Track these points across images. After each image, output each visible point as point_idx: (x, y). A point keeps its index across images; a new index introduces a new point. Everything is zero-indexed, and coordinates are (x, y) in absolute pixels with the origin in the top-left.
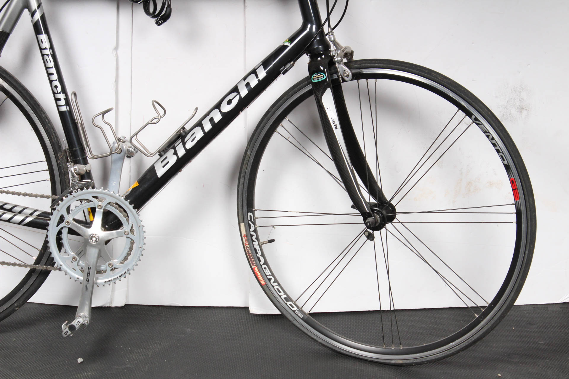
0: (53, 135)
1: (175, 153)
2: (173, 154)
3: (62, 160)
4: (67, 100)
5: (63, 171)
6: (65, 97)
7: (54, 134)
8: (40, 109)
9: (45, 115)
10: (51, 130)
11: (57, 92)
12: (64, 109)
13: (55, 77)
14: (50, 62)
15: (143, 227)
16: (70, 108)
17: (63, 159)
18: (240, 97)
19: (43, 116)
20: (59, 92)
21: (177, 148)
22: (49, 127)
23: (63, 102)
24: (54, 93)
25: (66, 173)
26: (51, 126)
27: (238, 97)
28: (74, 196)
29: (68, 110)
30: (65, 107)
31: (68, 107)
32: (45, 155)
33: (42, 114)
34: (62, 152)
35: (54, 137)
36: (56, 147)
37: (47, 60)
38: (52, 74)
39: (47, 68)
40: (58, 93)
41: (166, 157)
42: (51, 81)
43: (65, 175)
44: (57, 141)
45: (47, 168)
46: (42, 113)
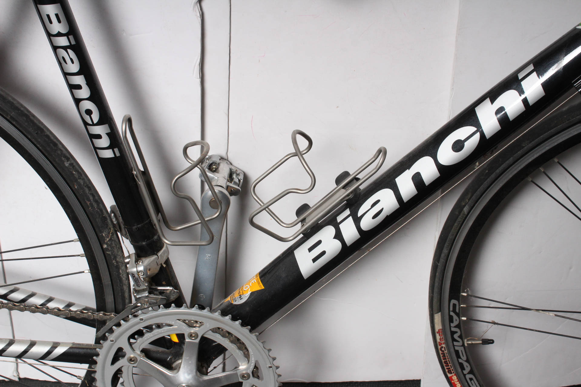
0: (89, 200)
1: (338, 236)
2: (334, 238)
3: (112, 243)
4: (113, 135)
5: (114, 261)
6: (109, 131)
7: (91, 198)
8: (59, 152)
9: (69, 162)
10: (84, 191)
11: (91, 123)
12: (108, 154)
13: (84, 93)
14: (73, 62)
15: (277, 367)
16: (121, 151)
17: (113, 240)
18: (483, 135)
19: (67, 164)
20: (95, 122)
21: (341, 226)
22: (79, 184)
23: (104, 142)
24: (86, 124)
25: (120, 264)
26: (84, 182)
27: (478, 135)
28: (142, 319)
29: (118, 154)
30: (110, 151)
31: (116, 150)
32: (76, 233)
33: (63, 162)
34: (110, 229)
35: (91, 204)
36: (98, 220)
37: (63, 58)
38: (79, 87)
39: (66, 75)
40: (94, 125)
41: (319, 242)
42: (77, 101)
43: (118, 268)
44: (98, 210)
45: (82, 251)
46: (63, 159)
